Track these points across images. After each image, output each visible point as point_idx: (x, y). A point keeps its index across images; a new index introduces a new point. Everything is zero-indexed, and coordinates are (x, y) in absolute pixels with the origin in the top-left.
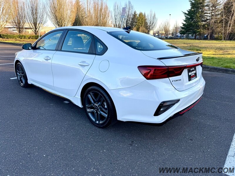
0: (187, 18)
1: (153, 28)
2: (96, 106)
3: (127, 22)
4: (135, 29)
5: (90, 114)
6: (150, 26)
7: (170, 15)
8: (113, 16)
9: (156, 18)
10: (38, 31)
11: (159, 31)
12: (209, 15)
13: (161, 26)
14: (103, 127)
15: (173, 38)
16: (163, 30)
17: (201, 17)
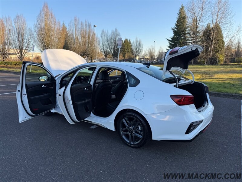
0: (171, 44)
1: (139, 54)
2: (131, 129)
3: (114, 48)
4: (122, 55)
5: (124, 137)
6: (136, 52)
7: (155, 41)
8: (101, 43)
9: (142, 45)
10: (23, 57)
11: (144, 57)
12: (190, 41)
13: (147, 52)
14: (138, 147)
15: (158, 63)
16: (149, 55)
17: (184, 43)
